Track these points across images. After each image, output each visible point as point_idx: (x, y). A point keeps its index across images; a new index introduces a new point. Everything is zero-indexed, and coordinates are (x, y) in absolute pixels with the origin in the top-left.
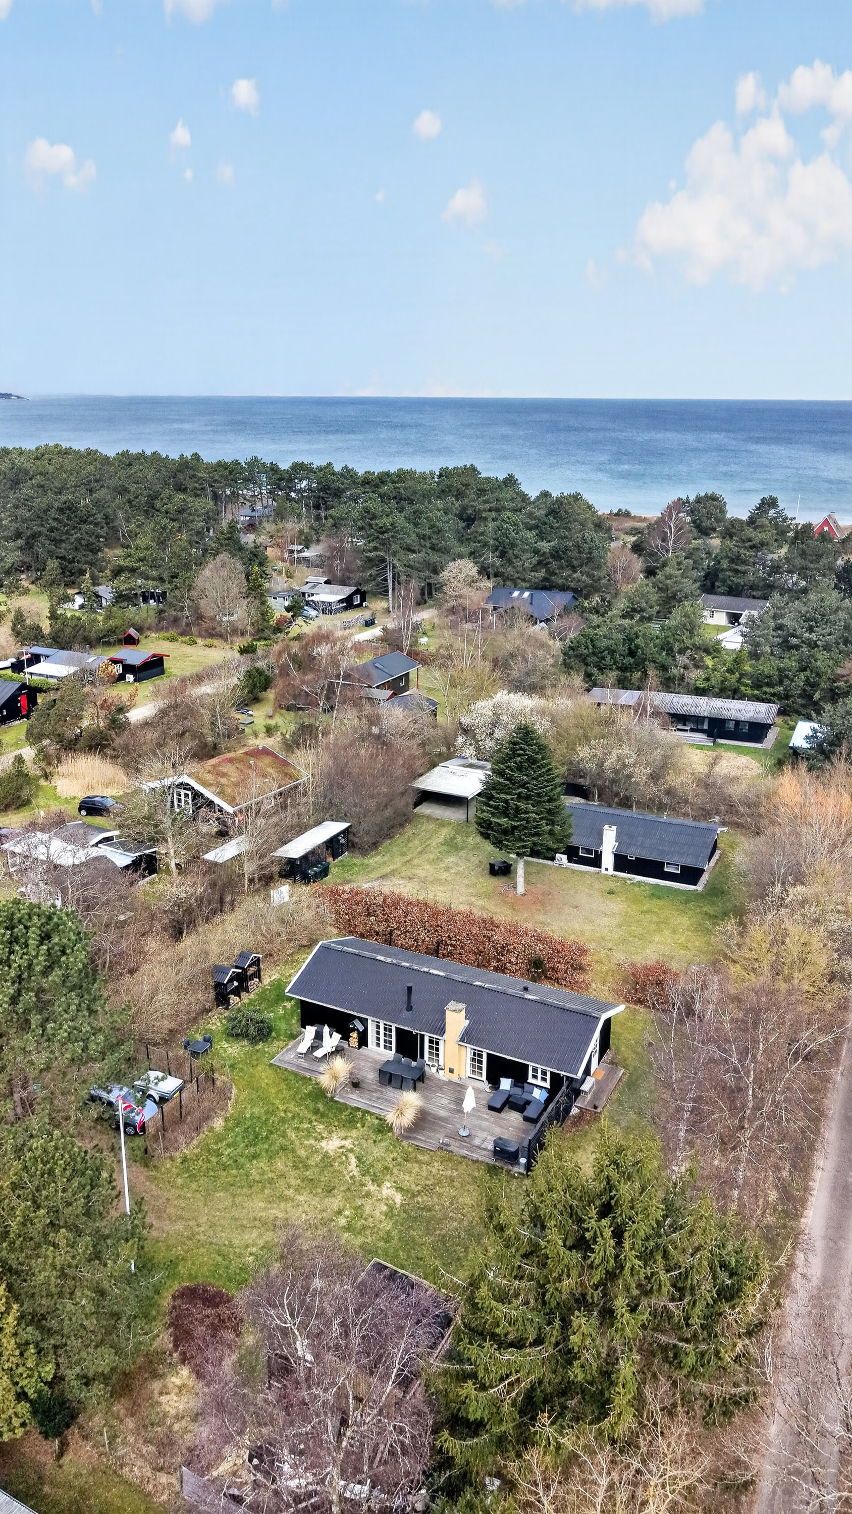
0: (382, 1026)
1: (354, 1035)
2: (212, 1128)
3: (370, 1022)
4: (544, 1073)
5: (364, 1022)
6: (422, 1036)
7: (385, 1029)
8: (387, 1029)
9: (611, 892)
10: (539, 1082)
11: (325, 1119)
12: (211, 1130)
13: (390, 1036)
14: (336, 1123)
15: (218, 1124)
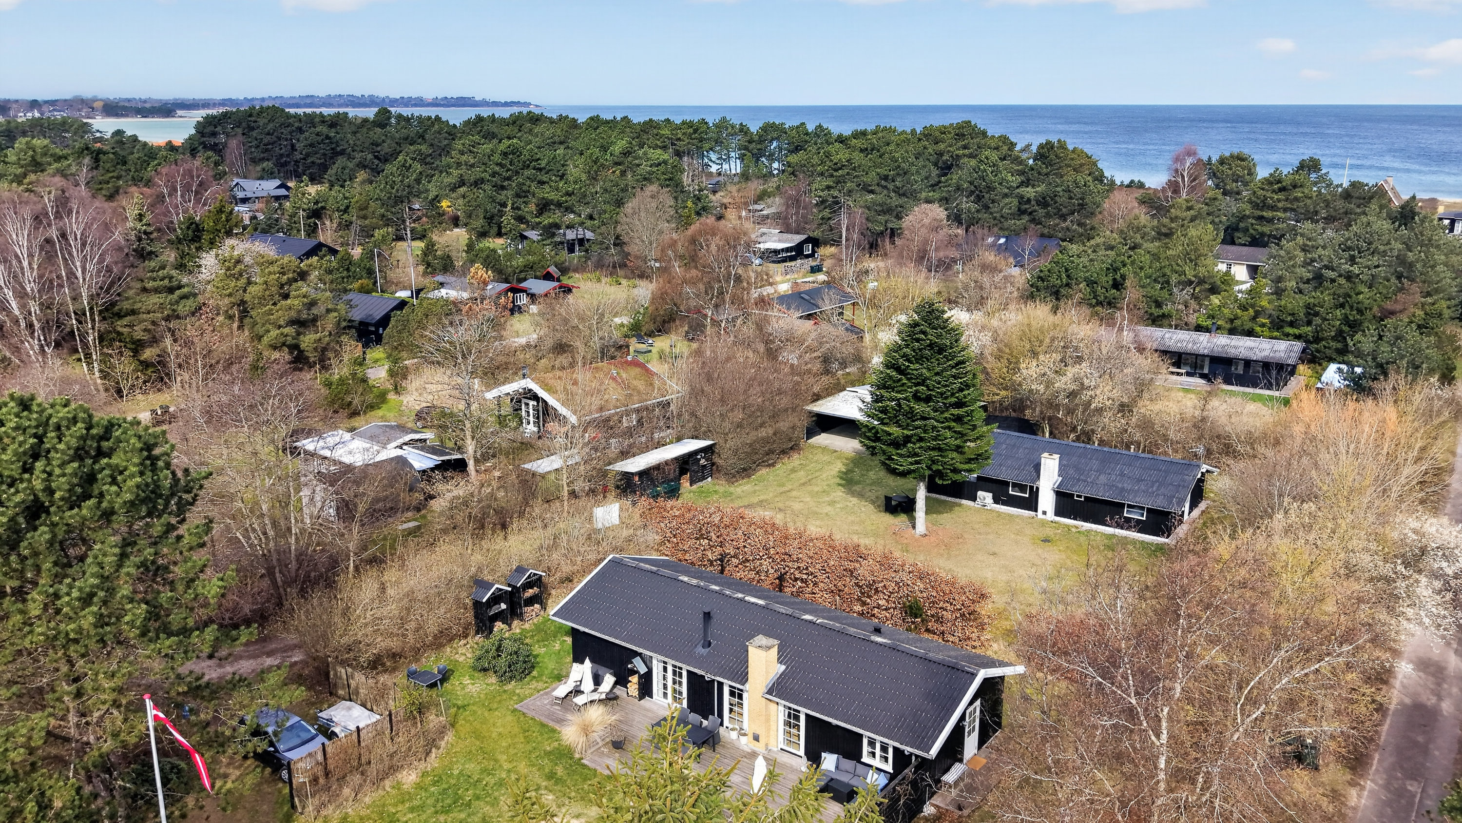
0: (670, 669)
1: (634, 679)
2: (398, 783)
3: (655, 662)
4: (884, 749)
5: (647, 662)
6: (721, 684)
7: (674, 673)
8: (677, 673)
9: (1046, 540)
10: (877, 763)
11: (558, 788)
12: (398, 786)
13: (680, 683)
14: (573, 794)
15: (409, 778)
